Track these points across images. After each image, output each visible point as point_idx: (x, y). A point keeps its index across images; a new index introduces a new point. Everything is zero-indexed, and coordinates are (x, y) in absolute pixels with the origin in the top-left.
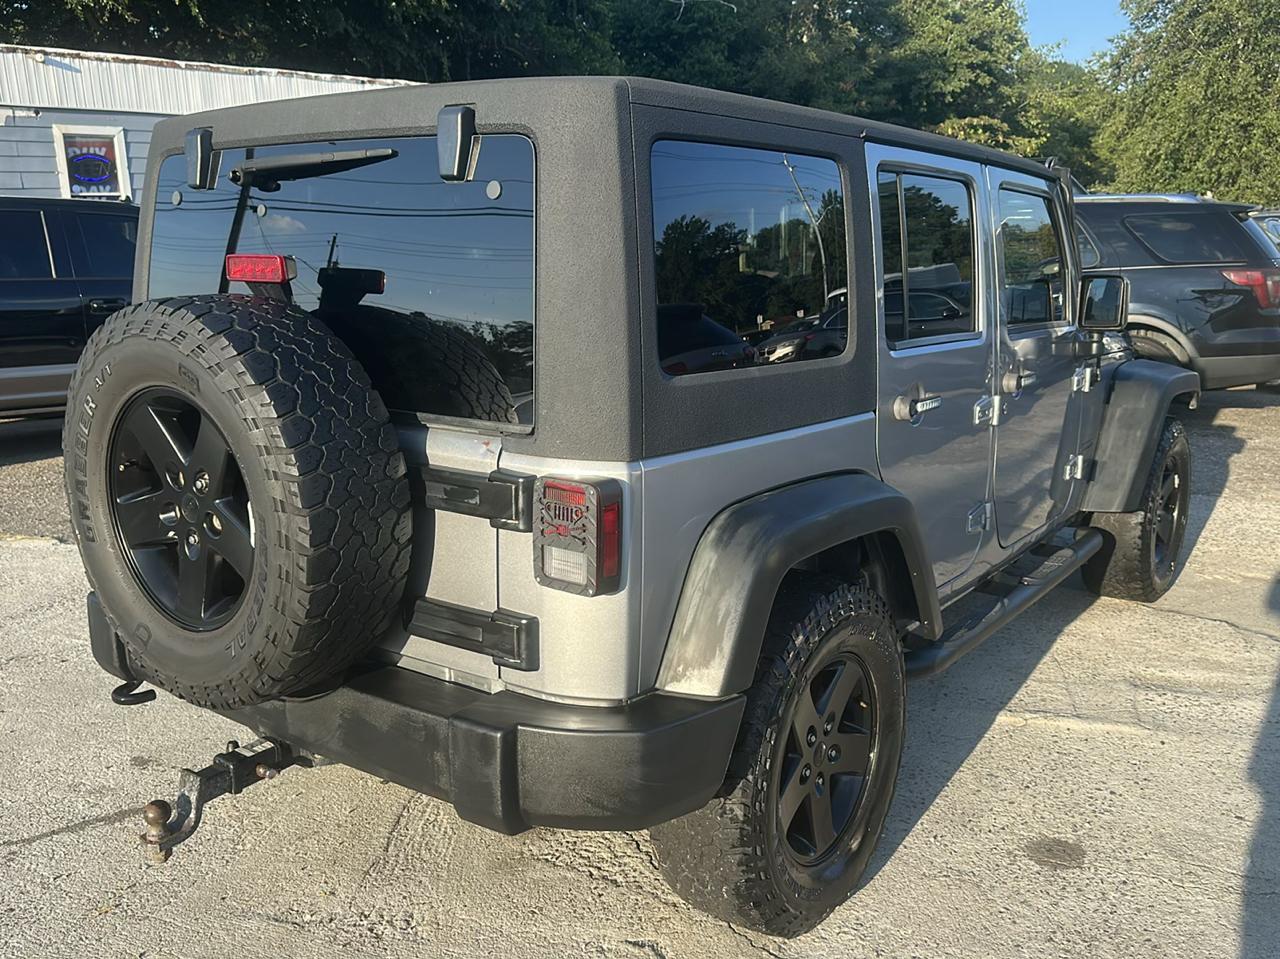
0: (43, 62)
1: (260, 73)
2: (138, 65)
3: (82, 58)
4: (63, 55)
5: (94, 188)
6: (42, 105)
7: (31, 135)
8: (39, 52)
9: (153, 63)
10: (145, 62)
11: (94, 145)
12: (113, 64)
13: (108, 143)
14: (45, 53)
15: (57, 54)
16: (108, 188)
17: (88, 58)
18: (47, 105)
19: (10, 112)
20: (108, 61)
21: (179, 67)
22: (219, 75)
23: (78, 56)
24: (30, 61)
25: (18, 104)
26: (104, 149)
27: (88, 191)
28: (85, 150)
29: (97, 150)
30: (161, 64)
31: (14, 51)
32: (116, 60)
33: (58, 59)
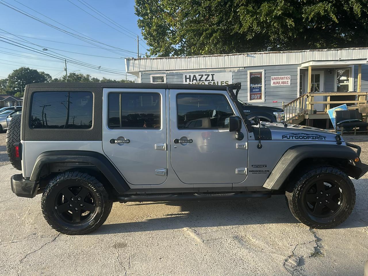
0: (247, 56)
1: (304, 51)
2: (270, 54)
3: (256, 54)
4: (252, 54)
5: (256, 85)
6: (246, 66)
7: (243, 73)
8: (246, 54)
9: (274, 53)
10: (272, 53)
11: (257, 74)
12: (264, 54)
13: (261, 73)
14: (248, 54)
15: (250, 54)
16: (260, 84)
17: (258, 54)
19: (238, 69)
21: (281, 53)
22: (292, 53)
23: (255, 54)
24: (244, 56)
25: (240, 66)
26: (260, 75)
28: (255, 76)
30: (276, 53)
31: (241, 54)
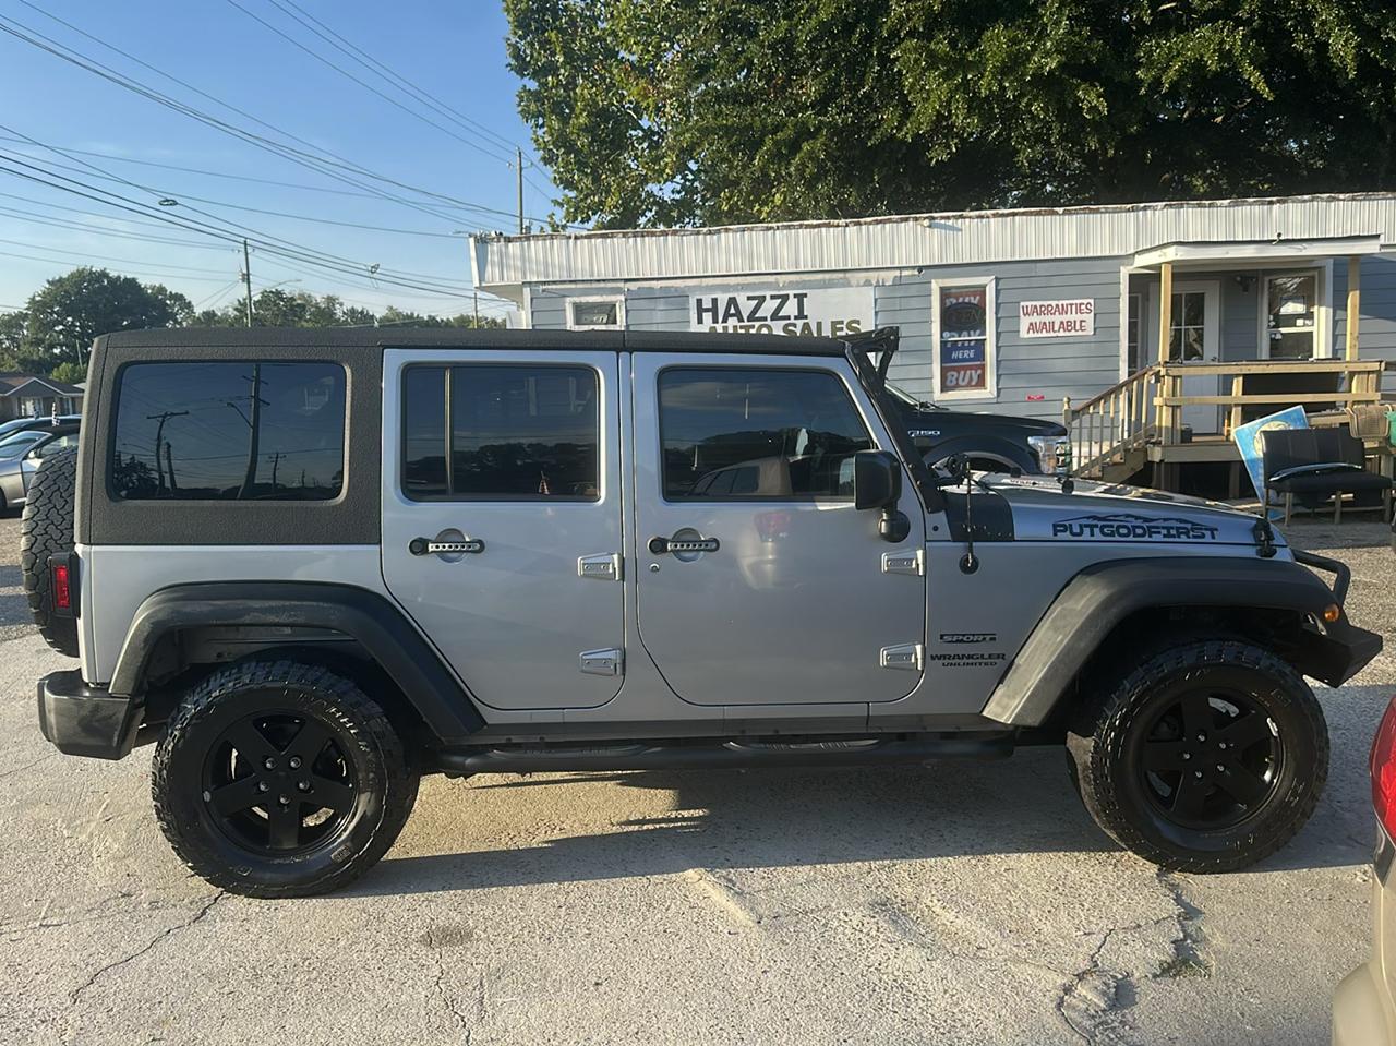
0: (930, 226)
1: (1145, 208)
2: (1017, 218)
3: (965, 218)
4: (948, 218)
5: (965, 333)
6: (925, 264)
7: (913, 290)
8: (925, 218)
9: (1031, 213)
10: (1023, 214)
11: (968, 294)
12: (992, 220)
13: (981, 291)
14: (933, 218)
15: (942, 218)
16: (978, 332)
17: (970, 217)
18: (928, 263)
19: (897, 273)
20: (988, 217)
21: (1057, 213)
22: (1099, 215)
23: (961, 217)
24: (919, 227)
25: (904, 265)
26: (978, 298)
27: (960, 336)
28: (961, 300)
29: (972, 298)
30: (1038, 213)
31: (907, 220)
32: (995, 215)
33: (943, 222)
